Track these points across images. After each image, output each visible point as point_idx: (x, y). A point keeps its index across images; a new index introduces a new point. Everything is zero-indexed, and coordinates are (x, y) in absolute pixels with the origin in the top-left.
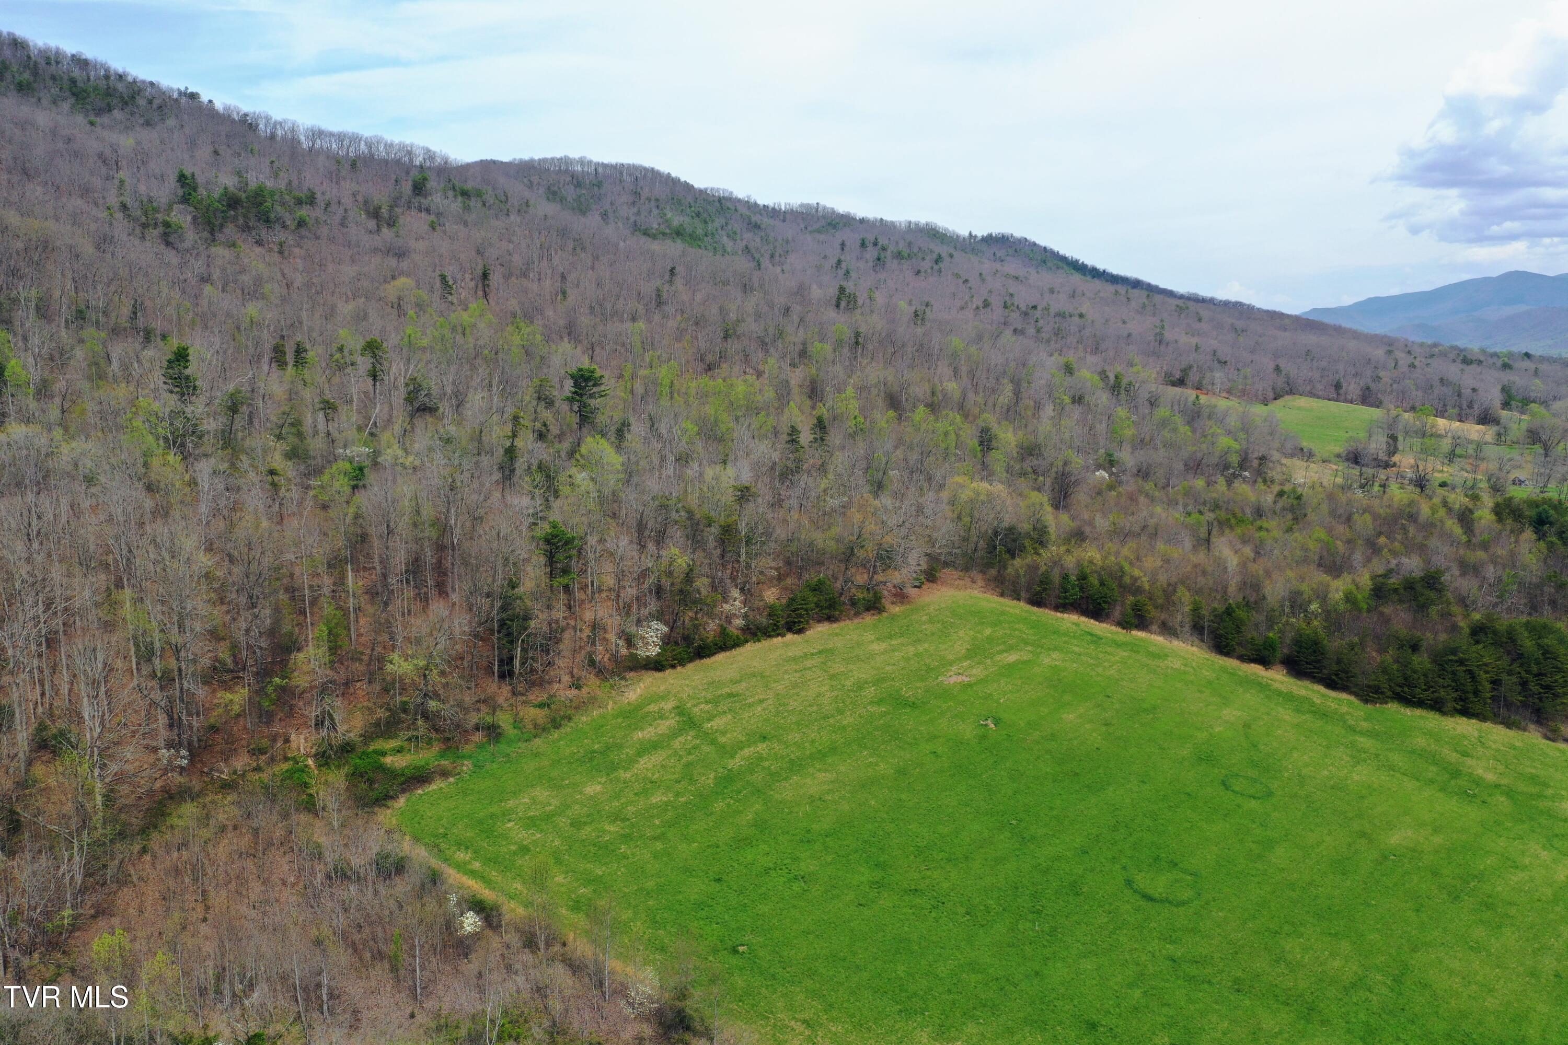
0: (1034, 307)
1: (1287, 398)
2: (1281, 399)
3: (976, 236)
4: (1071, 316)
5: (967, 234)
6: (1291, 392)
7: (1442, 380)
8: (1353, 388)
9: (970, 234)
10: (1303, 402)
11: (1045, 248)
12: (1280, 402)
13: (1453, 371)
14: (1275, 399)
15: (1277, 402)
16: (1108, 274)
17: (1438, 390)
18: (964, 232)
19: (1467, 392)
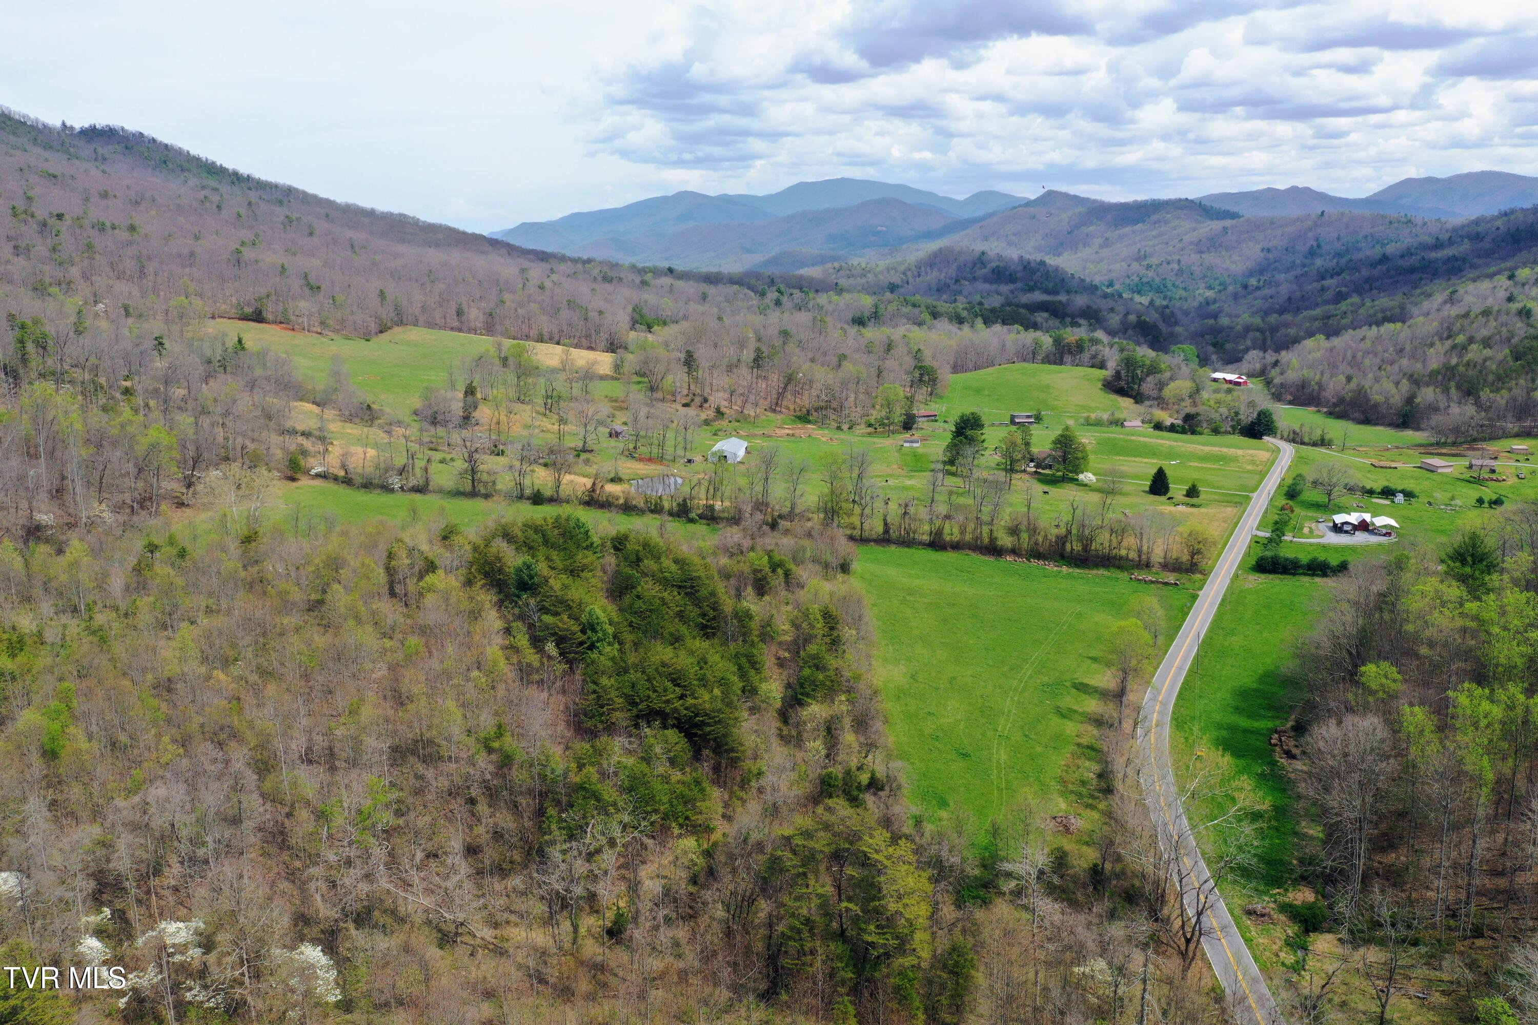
0: (60, 217)
1: (396, 329)
2: (390, 331)
3: (72, 128)
4: (114, 228)
5: (58, 124)
6: (401, 323)
7: (569, 302)
8: (475, 315)
9: (64, 124)
10: (414, 334)
11: (166, 146)
12: (386, 336)
13: (583, 290)
14: (381, 332)
15: (383, 335)
16: (253, 179)
17: (565, 314)
18: (54, 121)
19: (593, 315)
